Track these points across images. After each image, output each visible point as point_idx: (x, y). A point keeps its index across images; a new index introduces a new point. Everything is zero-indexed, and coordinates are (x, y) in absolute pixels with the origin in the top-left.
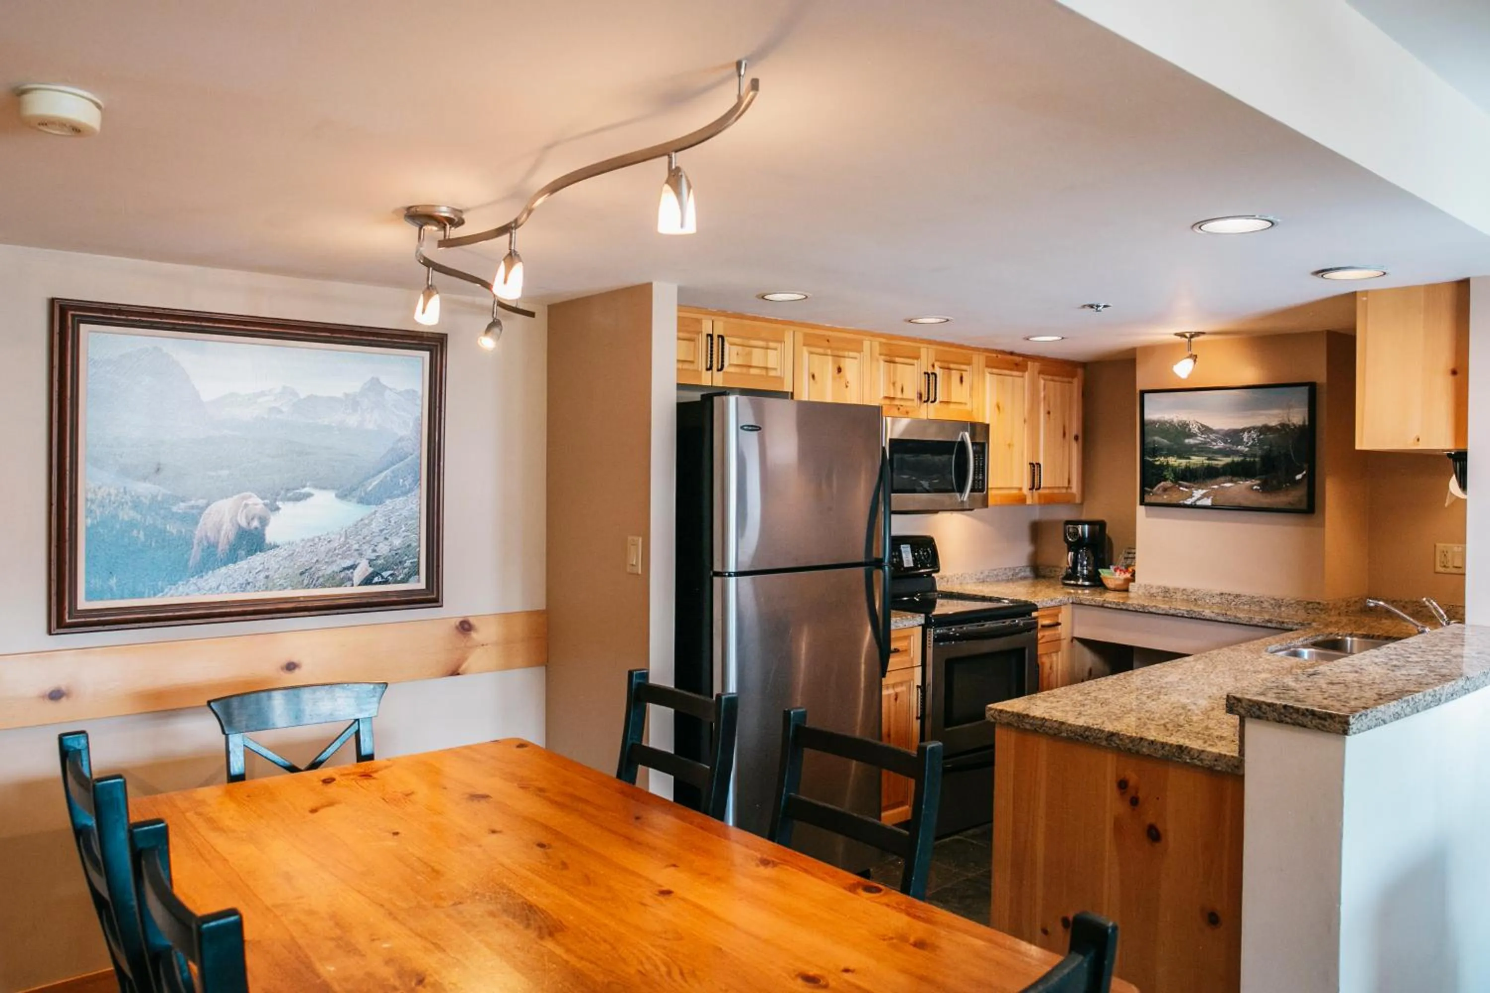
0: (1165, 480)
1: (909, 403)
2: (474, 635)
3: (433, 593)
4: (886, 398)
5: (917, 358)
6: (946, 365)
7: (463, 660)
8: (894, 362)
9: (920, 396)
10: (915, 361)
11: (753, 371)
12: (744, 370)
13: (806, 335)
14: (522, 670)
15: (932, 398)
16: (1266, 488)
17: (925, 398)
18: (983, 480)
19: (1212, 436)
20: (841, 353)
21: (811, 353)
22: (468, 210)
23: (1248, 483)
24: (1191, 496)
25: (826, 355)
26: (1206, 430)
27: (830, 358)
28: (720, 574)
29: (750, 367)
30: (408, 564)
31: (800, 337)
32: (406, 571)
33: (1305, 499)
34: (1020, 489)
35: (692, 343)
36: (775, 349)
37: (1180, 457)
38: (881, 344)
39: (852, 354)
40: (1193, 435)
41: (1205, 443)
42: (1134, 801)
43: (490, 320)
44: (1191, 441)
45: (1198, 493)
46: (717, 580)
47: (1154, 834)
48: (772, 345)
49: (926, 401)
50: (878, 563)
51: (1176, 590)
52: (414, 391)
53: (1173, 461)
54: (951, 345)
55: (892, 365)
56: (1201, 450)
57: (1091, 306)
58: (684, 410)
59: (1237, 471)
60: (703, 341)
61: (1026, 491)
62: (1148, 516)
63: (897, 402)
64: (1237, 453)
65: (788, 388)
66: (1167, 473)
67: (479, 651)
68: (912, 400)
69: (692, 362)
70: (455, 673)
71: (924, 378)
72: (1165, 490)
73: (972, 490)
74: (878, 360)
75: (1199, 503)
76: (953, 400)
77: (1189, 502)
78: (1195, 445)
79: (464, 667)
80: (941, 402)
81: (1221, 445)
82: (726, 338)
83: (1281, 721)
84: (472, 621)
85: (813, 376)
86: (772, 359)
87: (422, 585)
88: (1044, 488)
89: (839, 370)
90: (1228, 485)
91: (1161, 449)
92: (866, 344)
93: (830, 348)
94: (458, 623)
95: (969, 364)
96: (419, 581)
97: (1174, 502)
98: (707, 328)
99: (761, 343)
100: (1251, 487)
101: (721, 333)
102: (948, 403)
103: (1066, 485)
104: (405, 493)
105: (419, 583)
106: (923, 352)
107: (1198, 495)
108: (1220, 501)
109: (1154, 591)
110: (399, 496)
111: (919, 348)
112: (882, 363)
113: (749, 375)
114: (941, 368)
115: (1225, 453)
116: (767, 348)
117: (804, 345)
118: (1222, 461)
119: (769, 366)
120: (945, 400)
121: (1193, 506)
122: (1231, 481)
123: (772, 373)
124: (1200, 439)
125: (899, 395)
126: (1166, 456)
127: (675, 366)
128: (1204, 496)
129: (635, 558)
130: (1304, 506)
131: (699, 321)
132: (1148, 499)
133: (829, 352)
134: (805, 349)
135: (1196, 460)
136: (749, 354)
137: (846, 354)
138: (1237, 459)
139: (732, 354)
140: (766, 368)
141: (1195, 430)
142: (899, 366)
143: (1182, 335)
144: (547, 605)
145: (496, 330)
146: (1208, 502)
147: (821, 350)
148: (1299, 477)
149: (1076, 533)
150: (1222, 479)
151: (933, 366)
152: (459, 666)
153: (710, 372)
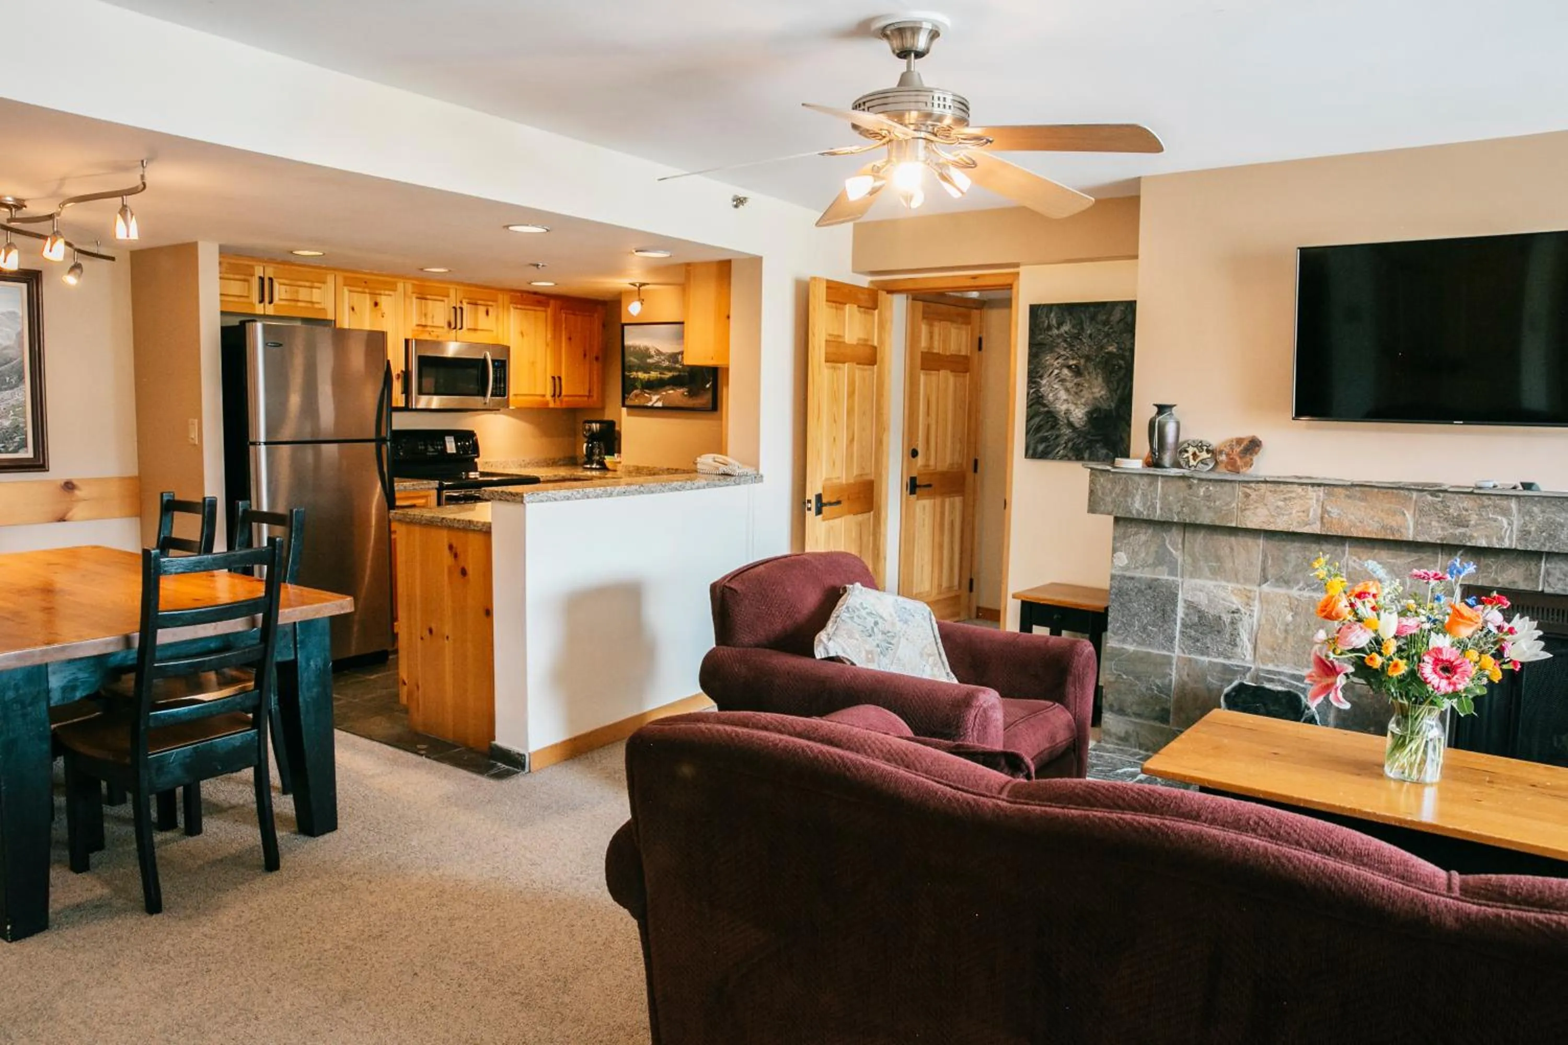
0: (636, 388)
1: (440, 330)
2: (77, 492)
3: (39, 460)
4: (418, 325)
5: (448, 296)
6: (473, 301)
7: (68, 510)
8: (426, 299)
9: (449, 324)
10: (445, 299)
11: (300, 304)
12: (293, 303)
13: (345, 278)
14: (119, 520)
15: (459, 326)
16: (692, 394)
17: (453, 326)
18: (505, 388)
19: (663, 357)
20: (377, 292)
21: (350, 291)
22: (28, 200)
23: (682, 390)
24: (651, 400)
25: (364, 293)
26: (659, 353)
27: (368, 296)
28: (254, 444)
29: (298, 301)
30: (17, 439)
31: (340, 280)
32: (16, 444)
33: (711, 401)
34: (544, 396)
35: (246, 284)
36: (319, 288)
37: (646, 372)
38: (413, 285)
39: (387, 292)
40: (651, 357)
41: (658, 362)
42: (456, 556)
43: (73, 264)
44: (650, 361)
45: (655, 398)
46: (252, 448)
47: (464, 572)
48: (316, 285)
49: (455, 328)
50: (384, 440)
51: (644, 467)
52: (14, 313)
53: (641, 375)
54: (476, 286)
55: (423, 301)
56: (656, 367)
57: (534, 265)
58: (226, 332)
59: (675, 382)
60: (255, 283)
61: (549, 397)
62: (629, 414)
63: (429, 329)
64: (674, 369)
65: (330, 316)
66: (638, 385)
67: (81, 505)
68: (443, 327)
69: (247, 297)
70: (62, 519)
71: (453, 310)
72: (637, 396)
73: (492, 395)
74: (411, 298)
75: (656, 405)
76: (480, 327)
77: (650, 404)
78: (653, 364)
79: (70, 515)
80: (469, 329)
81: (666, 364)
82: (275, 280)
83: (500, 500)
84: (75, 482)
85: (353, 309)
86: (316, 295)
87: (30, 454)
88: (566, 396)
89: (376, 304)
90: (671, 392)
91: (634, 366)
92: (400, 286)
93: (367, 287)
94: (62, 483)
95: (495, 301)
96: (27, 452)
97: (642, 404)
98: (259, 271)
99: (307, 284)
100: (683, 394)
101: (272, 276)
102: (475, 330)
103: (587, 394)
104: (12, 388)
105: (28, 453)
106: (452, 293)
107: (655, 400)
108: (666, 405)
109: (631, 469)
110: (6, 389)
111: (448, 288)
112: (414, 300)
113: (297, 307)
114: (469, 303)
115: (669, 369)
116: (311, 287)
117: (345, 285)
118: (668, 375)
119: (314, 300)
120: (472, 327)
121: (652, 408)
122: (672, 389)
123: (317, 306)
124: (656, 359)
125: (429, 323)
126: (637, 371)
127: (218, 298)
128: (658, 400)
129: (194, 435)
130: (710, 406)
131: (252, 267)
132: (628, 403)
133: (367, 290)
134: (346, 290)
135: (654, 375)
136: (297, 292)
137: (382, 292)
138: (676, 374)
139: (280, 292)
140: (312, 302)
141: (653, 353)
142: (430, 302)
143: (634, 284)
144: (140, 472)
145: (78, 271)
146: (660, 404)
147: (360, 289)
148: (708, 386)
149: (590, 429)
150: (667, 388)
151: (461, 302)
152: (65, 514)
153: (262, 305)
